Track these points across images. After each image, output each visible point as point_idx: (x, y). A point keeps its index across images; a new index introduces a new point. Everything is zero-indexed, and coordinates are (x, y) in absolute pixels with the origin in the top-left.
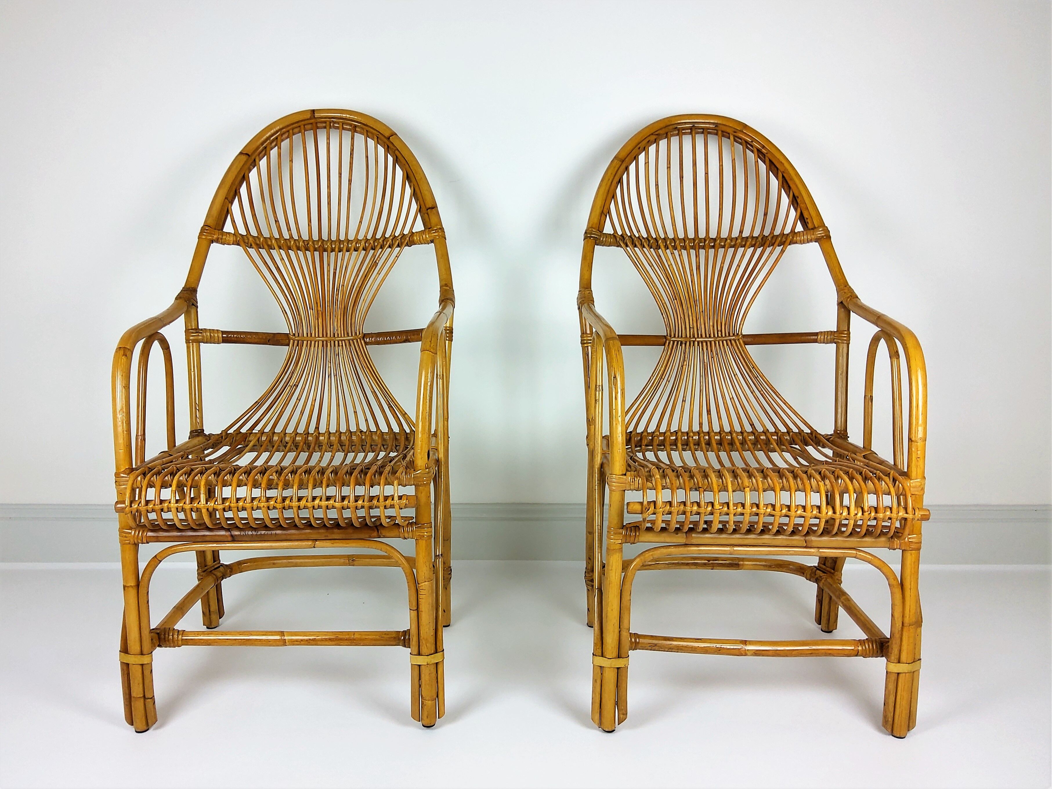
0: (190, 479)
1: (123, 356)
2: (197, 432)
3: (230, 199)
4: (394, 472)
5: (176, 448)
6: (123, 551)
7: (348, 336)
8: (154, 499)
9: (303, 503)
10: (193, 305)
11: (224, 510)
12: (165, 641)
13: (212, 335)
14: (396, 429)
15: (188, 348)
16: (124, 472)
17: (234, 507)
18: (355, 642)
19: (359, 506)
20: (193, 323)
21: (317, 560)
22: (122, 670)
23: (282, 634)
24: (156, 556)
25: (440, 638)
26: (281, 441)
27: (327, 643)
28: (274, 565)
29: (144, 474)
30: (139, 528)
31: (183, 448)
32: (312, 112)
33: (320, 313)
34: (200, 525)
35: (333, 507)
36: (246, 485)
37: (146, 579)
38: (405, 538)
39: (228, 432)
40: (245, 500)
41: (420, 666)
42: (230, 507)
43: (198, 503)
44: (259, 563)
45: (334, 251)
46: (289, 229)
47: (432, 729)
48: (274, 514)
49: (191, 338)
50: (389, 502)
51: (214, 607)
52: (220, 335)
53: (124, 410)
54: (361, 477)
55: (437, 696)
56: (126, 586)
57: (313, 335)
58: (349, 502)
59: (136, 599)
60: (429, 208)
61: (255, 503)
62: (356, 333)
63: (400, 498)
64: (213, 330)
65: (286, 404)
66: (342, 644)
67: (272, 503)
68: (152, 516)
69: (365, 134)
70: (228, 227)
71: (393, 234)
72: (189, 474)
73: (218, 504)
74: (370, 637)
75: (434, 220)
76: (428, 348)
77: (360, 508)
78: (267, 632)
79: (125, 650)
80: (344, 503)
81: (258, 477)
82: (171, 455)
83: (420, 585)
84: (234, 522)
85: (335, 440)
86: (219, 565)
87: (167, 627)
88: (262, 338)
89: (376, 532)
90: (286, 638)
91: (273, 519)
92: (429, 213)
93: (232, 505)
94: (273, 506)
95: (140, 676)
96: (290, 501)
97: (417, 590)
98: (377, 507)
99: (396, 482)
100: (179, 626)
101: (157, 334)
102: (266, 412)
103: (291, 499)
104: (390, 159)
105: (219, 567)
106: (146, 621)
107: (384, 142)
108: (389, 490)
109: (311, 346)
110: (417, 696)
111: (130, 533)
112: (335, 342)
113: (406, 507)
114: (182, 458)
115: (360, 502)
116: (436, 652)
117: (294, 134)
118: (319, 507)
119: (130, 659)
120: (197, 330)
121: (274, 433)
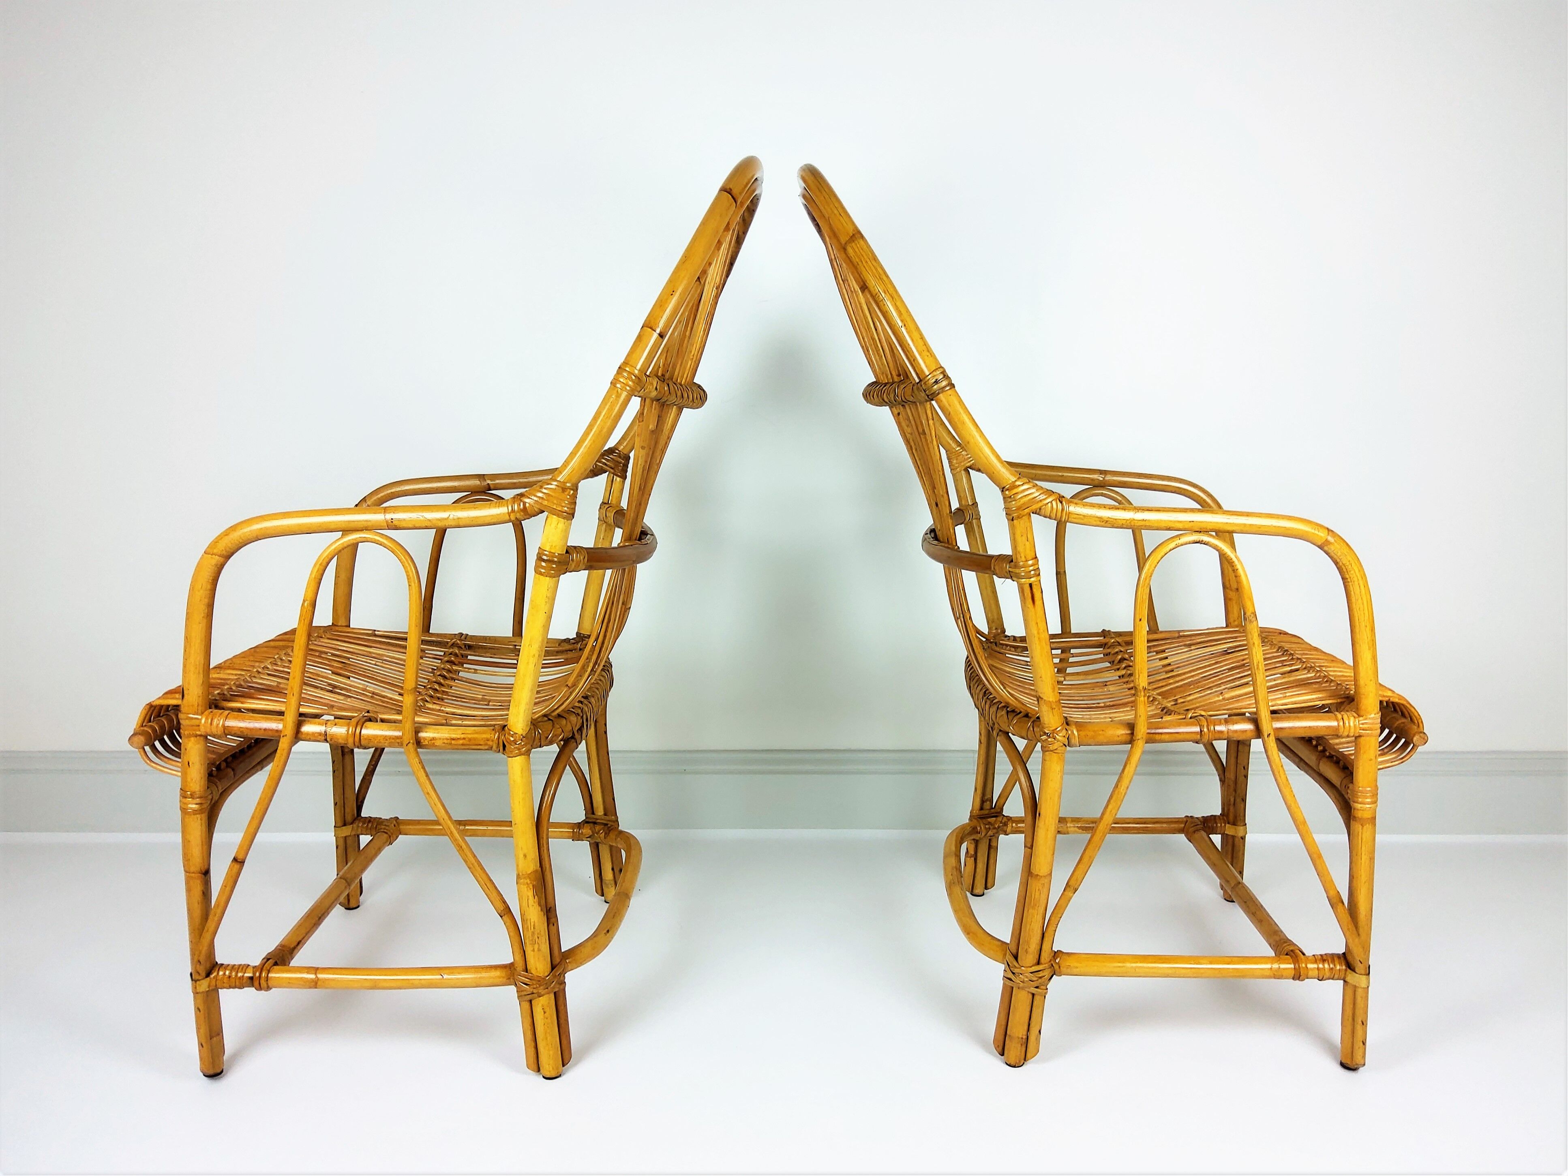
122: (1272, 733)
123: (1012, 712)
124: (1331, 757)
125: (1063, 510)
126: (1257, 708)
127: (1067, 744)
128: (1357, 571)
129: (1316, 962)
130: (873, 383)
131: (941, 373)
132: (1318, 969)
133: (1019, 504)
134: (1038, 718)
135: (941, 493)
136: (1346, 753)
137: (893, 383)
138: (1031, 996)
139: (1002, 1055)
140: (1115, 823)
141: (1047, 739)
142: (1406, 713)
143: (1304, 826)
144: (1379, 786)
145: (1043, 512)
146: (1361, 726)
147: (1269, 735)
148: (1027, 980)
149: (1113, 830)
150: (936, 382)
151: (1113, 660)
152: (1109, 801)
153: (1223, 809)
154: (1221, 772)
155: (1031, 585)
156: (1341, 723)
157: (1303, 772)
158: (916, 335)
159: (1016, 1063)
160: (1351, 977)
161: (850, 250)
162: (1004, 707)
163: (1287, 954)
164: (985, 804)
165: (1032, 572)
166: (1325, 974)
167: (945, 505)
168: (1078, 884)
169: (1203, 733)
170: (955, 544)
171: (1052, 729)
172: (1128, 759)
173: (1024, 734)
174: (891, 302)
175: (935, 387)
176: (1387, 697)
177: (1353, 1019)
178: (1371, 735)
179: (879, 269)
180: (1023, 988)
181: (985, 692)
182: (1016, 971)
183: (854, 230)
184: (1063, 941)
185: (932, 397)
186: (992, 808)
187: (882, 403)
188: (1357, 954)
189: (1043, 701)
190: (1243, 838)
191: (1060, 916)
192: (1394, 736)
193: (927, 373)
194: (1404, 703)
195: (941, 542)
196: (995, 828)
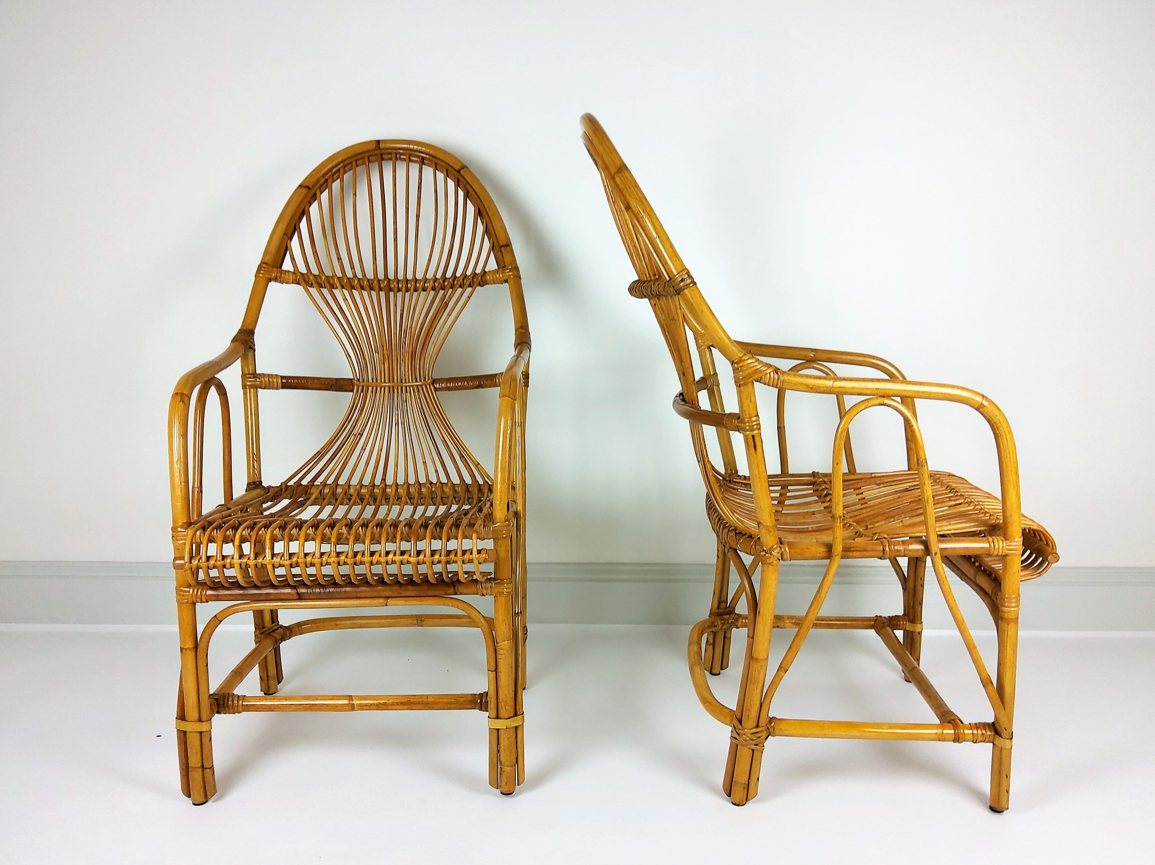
0: (254, 534)
1: (180, 401)
2: (255, 484)
3: (289, 234)
4: (471, 525)
5: (233, 501)
6: (180, 611)
7: (416, 381)
8: (215, 555)
9: (376, 558)
10: (250, 348)
11: (291, 566)
12: (224, 707)
13: (271, 380)
14: (468, 480)
15: (245, 394)
16: (182, 526)
17: (302, 563)
18: (428, 705)
19: (436, 561)
20: (250, 367)
21: (383, 621)
22: (179, 738)
23: (350, 698)
24: (215, 616)
25: (520, 701)
26: (345, 494)
27: (398, 707)
28: (337, 627)
29: (204, 529)
30: (198, 587)
31: (242, 500)
32: (377, 143)
33: (387, 357)
34: (264, 582)
35: (408, 562)
36: (313, 539)
37: (205, 640)
38: (483, 595)
39: (288, 484)
40: (314, 555)
41: (498, 730)
42: (297, 563)
43: (263, 559)
44: (321, 624)
45: (401, 291)
46: (353, 267)
47: (513, 797)
48: (345, 570)
49: (248, 383)
50: (467, 556)
51: (272, 671)
52: (280, 381)
53: (182, 460)
54: (436, 530)
55: (517, 762)
56: (183, 648)
57: (379, 381)
58: (425, 557)
59: (194, 661)
60: (503, 246)
61: (324, 559)
62: (425, 379)
63: (479, 552)
64: (272, 375)
65: (350, 454)
66: (414, 708)
67: (342, 558)
68: (214, 573)
69: (434, 166)
70: (287, 265)
71: (464, 273)
72: (252, 527)
73: (284, 560)
74: (445, 700)
75: (508, 259)
76: (507, 393)
77: (436, 563)
78: (334, 696)
79: (182, 716)
80: (420, 558)
81: (327, 531)
82: (230, 509)
83: (498, 645)
84: (302, 578)
85: (403, 492)
86: (278, 626)
87: (226, 692)
88: (324, 384)
89: (453, 588)
90: (354, 702)
91: (342, 576)
92: (503, 251)
93: (300, 560)
94: (343, 561)
95: (199, 743)
96: (362, 556)
97: (496, 650)
98: (455, 562)
99: (474, 536)
100: (238, 691)
101: (214, 379)
102: (328, 463)
103: (363, 555)
104: (461, 193)
105: (277, 629)
106: (205, 685)
107: (455, 176)
108: (467, 544)
109: (376, 392)
110: (496, 762)
111: (189, 592)
112: (402, 388)
113: (485, 561)
114: (241, 512)
115: (437, 557)
116: (516, 715)
117: (357, 166)
118: (393, 562)
119: (187, 727)
120: (255, 375)
121: (337, 485)
122: (938, 552)
123: (739, 534)
124: (985, 571)
125: (778, 379)
126: (927, 532)
127: (780, 558)
128: (1005, 428)
129: (971, 728)
130: (636, 281)
131: (686, 273)
132: (973, 733)
133: (744, 374)
134: (759, 538)
135: (687, 365)
136: (997, 568)
137: (651, 280)
138: (751, 752)
139: (729, 796)
140: (817, 621)
141: (765, 555)
142: (1044, 538)
143: (963, 624)
144: (1020, 594)
145: (763, 380)
146: (1007, 547)
147: (936, 554)
148: (748, 739)
149: (815, 626)
150: (682, 280)
151: (820, 495)
152: (812, 603)
153: (905, 610)
154: (903, 581)
155: (753, 436)
156: (992, 545)
157: (964, 583)
158: (667, 244)
159: (740, 802)
160: (998, 741)
161: (618, 180)
162: (734, 530)
163: (949, 722)
164: (721, 604)
165: (755, 427)
166: (978, 738)
167: (690, 374)
168: (788, 666)
169: (885, 551)
170: (697, 405)
171: (768, 547)
172: (828, 570)
173: (748, 550)
174: (648, 219)
175: (682, 284)
176: (1028, 525)
177: (1000, 772)
178: (1016, 554)
179: (640, 194)
180: (746, 745)
181: (720, 518)
182: (740, 732)
183: (621, 164)
184: (775, 711)
185: (679, 292)
186: (727, 608)
187: (642, 296)
188: (1003, 722)
189: (762, 525)
190: (920, 633)
191: (774, 691)
192: (1034, 555)
193: (675, 273)
194: (1042, 530)
195: (687, 403)
196: (728, 623)
